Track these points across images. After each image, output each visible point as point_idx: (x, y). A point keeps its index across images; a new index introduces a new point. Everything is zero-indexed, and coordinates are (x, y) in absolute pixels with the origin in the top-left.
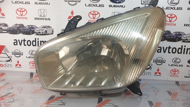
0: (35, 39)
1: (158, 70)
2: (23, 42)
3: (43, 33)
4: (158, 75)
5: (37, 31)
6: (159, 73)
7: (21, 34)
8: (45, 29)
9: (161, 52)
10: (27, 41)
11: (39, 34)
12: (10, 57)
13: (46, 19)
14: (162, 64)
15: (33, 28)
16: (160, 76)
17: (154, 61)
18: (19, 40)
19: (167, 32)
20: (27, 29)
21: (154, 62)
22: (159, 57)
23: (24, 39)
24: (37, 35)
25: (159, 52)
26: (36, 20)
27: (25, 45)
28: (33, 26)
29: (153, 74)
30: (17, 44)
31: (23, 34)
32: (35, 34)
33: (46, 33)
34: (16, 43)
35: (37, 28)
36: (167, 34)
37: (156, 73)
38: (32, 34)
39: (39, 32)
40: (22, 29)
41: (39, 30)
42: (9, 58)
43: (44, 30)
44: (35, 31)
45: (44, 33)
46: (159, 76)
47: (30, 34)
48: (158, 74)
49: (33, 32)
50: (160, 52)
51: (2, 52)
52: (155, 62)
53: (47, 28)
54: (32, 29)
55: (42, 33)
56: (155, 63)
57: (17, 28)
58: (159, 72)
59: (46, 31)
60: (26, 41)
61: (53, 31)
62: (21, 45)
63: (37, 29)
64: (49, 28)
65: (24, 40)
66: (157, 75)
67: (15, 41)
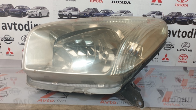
0: (28, 22)
1: (166, 56)
2: (13, 26)
3: (37, 15)
4: (166, 61)
5: (30, 12)
7: (10, 17)
8: (39, 11)
9: (170, 36)
10: (18, 25)
11: (32, 16)
14: (170, 49)
15: (24, 9)
18: (8, 24)
19: (177, 14)
20: (17, 11)
23: (15, 22)
24: (30, 17)
27: (16, 30)
28: (24, 7)
29: (160, 60)
30: (6, 29)
31: (12, 16)
32: (27, 17)
33: (40, 16)
34: (4, 28)
35: (30, 9)
36: (177, 16)
37: (164, 59)
39: (32, 15)
40: (11, 11)
41: (32, 12)
43: (38, 12)
44: (27, 13)
45: (38, 16)
46: (167, 61)
47: (21, 17)
48: (165, 60)
49: (25, 15)
53: (41, 9)
54: (23, 11)
55: (35, 16)
57: (5, 9)
59: (40, 13)
60: (16, 24)
61: (48, 13)
62: (11, 29)
63: (30, 11)
64: (44, 9)
65: (15, 24)
66: (164, 61)
67: (4, 25)
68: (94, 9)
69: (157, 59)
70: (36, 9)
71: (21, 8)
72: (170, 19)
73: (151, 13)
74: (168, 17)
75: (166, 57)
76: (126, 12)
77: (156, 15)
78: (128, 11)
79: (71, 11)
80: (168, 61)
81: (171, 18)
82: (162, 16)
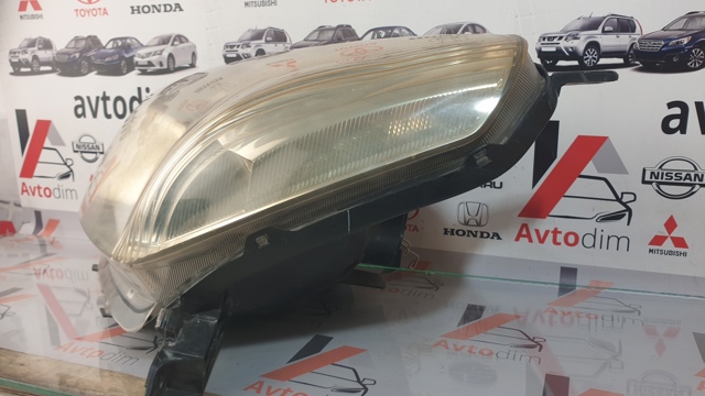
0: (139, 89)
1: (671, 224)
2: (101, 103)
3: (161, 64)
4: (670, 253)
5: (143, 57)
6: (673, 238)
7: (93, 76)
8: (168, 49)
9: (683, 132)
10: (112, 99)
11: (150, 69)
12: (69, 163)
13: (168, 8)
14: (690, 194)
15: (128, 48)
16: (685, 254)
17: (647, 178)
18: (88, 98)
20: (111, 55)
21: (644, 182)
22: (677, 155)
23: (105, 93)
24: (144, 73)
25: (672, 131)
26: (136, 15)
27: (108, 116)
28: (128, 41)
29: (641, 245)
30: (84, 114)
31: (99, 74)
32: (136, 71)
33: (171, 66)
34: (80, 111)
35: (142, 45)
37: (658, 240)
38: (128, 71)
39: (150, 64)
40: (96, 56)
41: (148, 55)
42: (65, 164)
43: (165, 54)
44: (136, 59)
45: (165, 67)
46: (679, 254)
47: (121, 74)
48: (668, 245)
50: (682, 128)
51: (45, 145)
52: (650, 183)
53: (173, 45)
54: (126, 53)
55: (158, 67)
56: (651, 189)
57: (82, 52)
58: (674, 234)
59: (171, 56)
60: (109, 98)
61: (194, 54)
62: (95, 115)
63: (142, 52)
64: (181, 42)
65: (105, 98)
66: (662, 252)
67: (79, 102)
68: (339, 26)
69: (623, 242)
70: (159, 44)
71: (120, 43)
74: (667, 39)
75: (670, 231)
76: (466, 30)
78: (473, 26)
79: (263, 41)
80: (681, 250)
82: (636, 36)
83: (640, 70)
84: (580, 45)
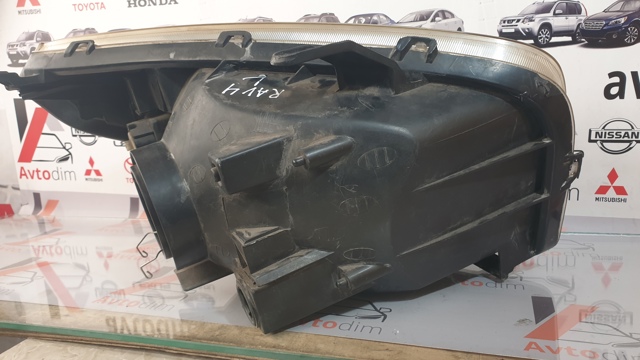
1: (613, 176)
4: (613, 200)
6: (615, 188)
9: (622, 97)
12: (68, 146)
13: (164, 1)
14: (628, 149)
16: (625, 200)
17: (593, 138)
22: (616, 117)
25: (613, 97)
29: (589, 194)
37: (603, 190)
42: (64, 148)
46: (620, 200)
48: (611, 193)
50: (621, 94)
51: (44, 131)
52: (595, 141)
56: (596, 146)
58: (616, 184)
66: (606, 200)
68: (323, 15)
69: (574, 192)
72: (620, 27)
73: (534, 8)
74: (608, 20)
75: (612, 181)
76: (437, 15)
77: (555, 14)
78: (443, 12)
80: (622, 197)
81: (623, 20)
82: (582, 17)
83: (586, 46)
84: (535, 26)
